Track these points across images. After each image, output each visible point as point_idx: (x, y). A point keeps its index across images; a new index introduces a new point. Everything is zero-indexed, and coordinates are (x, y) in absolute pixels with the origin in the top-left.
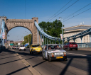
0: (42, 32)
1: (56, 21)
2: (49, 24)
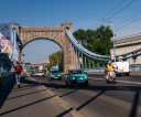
0: (80, 46)
1: (102, 27)
2: (90, 33)
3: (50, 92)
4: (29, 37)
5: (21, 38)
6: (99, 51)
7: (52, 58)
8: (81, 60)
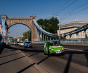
0: (40, 28)
1: (53, 18)
3: (23, 54)
4: (12, 23)
5: (8, 23)
6: (51, 31)
7: (25, 34)
8: (41, 36)
